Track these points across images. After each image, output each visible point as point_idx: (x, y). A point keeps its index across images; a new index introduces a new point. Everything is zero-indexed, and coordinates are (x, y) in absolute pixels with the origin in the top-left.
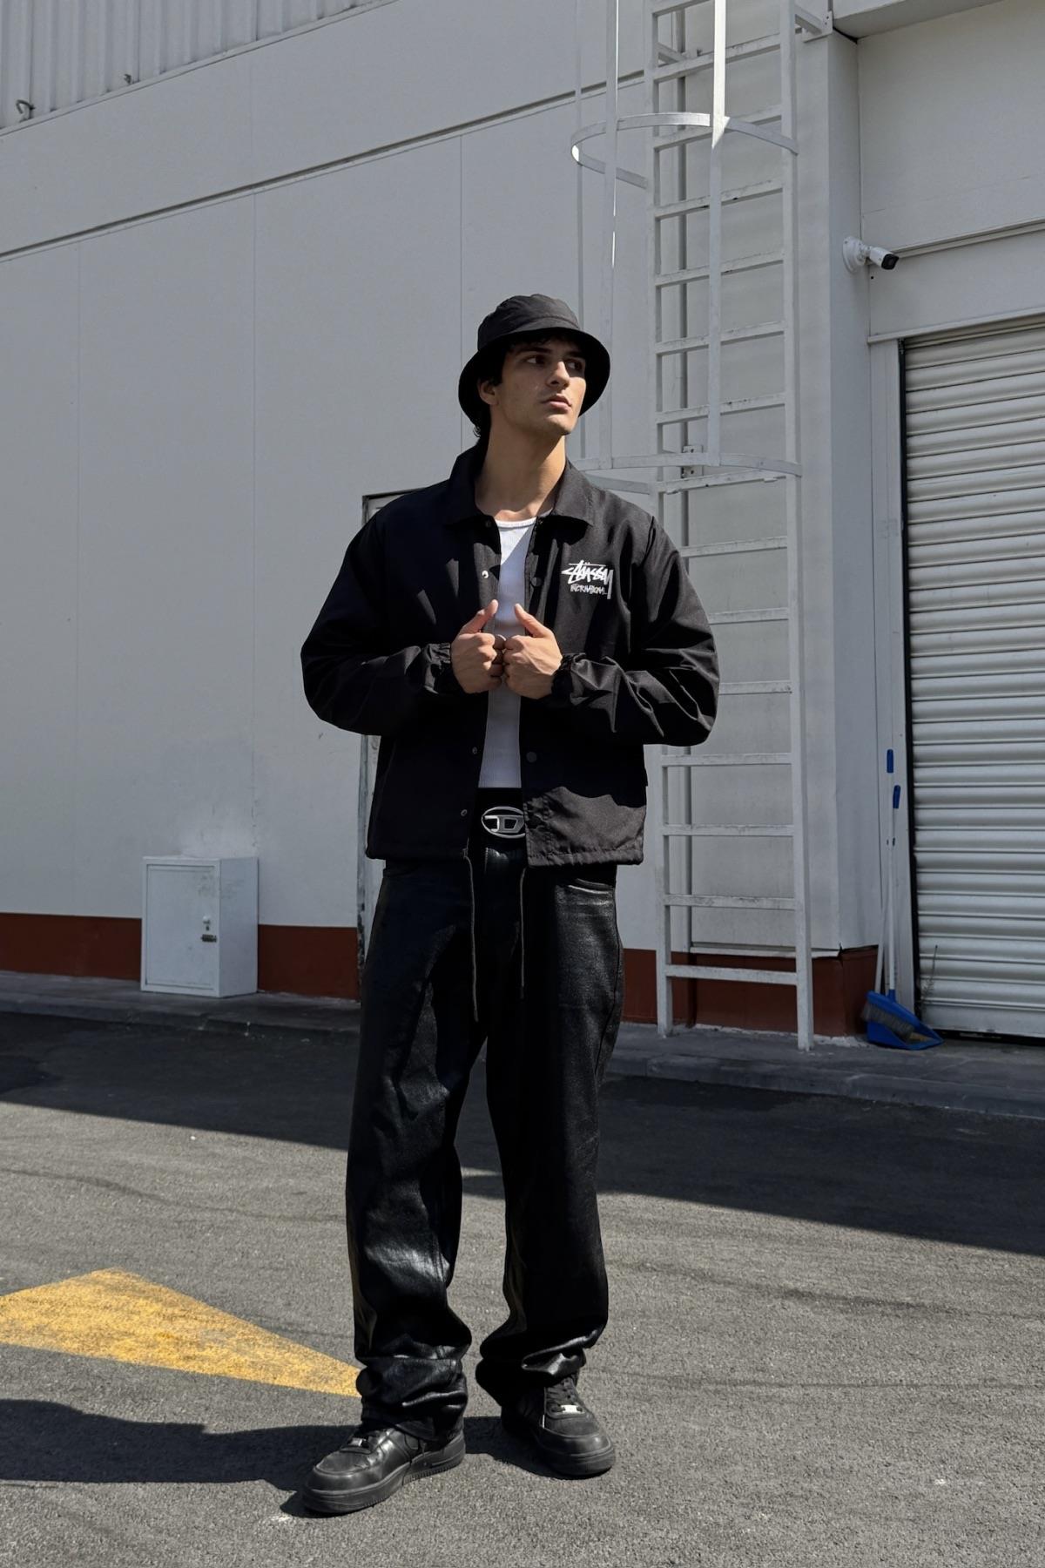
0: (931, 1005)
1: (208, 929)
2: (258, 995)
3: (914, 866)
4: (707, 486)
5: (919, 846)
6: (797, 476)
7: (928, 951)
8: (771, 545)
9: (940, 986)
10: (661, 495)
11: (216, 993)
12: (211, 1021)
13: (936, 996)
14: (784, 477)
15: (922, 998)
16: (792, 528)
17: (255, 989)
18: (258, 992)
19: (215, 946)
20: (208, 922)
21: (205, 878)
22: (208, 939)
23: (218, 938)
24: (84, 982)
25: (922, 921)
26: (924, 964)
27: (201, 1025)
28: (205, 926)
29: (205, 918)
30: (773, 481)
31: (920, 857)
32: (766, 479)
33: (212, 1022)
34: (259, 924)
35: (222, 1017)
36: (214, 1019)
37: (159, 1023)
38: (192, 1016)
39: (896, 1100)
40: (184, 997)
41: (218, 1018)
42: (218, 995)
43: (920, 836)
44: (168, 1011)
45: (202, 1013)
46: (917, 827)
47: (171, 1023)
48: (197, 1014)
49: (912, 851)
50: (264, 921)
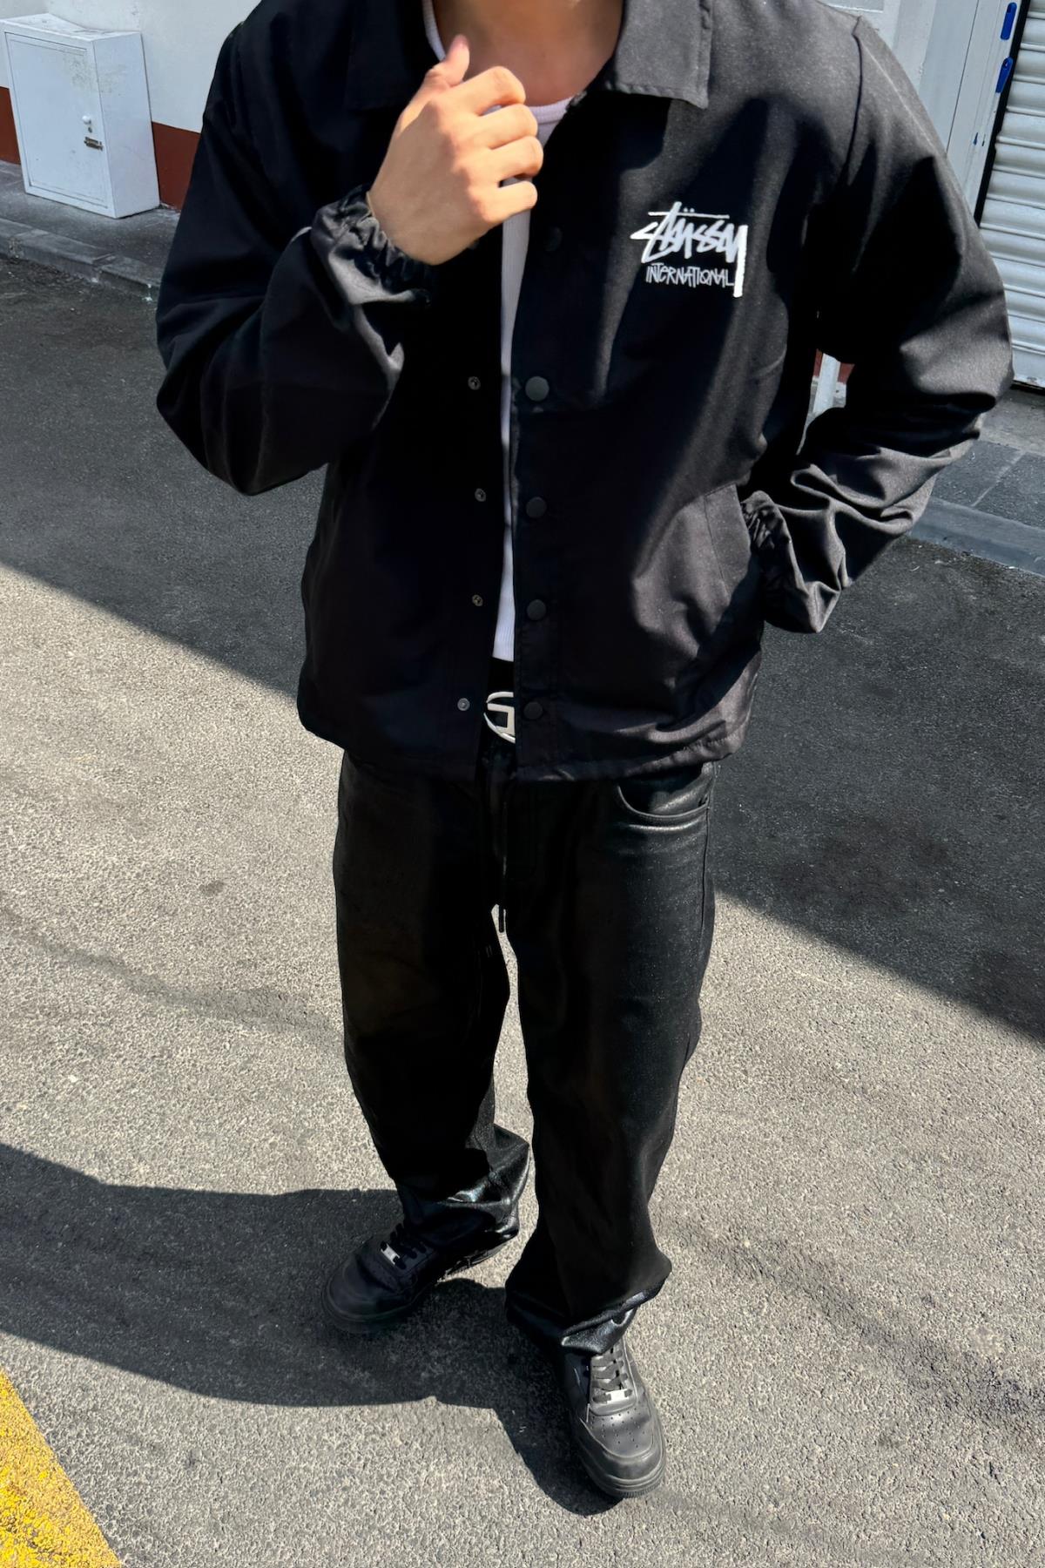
1: (90, 130)
2: (160, 213)
3: (992, 159)
5: (1005, 135)
11: (111, 212)
12: (103, 272)
17: (156, 201)
18: (160, 207)
19: (101, 157)
20: (89, 123)
21: (77, 63)
22: (92, 144)
23: (104, 145)
27: (95, 277)
28: (87, 127)
29: (85, 118)
31: (1002, 150)
33: (107, 275)
34: (153, 123)
35: (117, 270)
36: (109, 271)
37: (47, 263)
38: (84, 263)
39: (948, 545)
40: (75, 211)
41: (114, 272)
42: (115, 217)
43: (1010, 121)
44: (55, 250)
45: (94, 259)
46: (1008, 107)
47: (60, 266)
48: (89, 260)
49: (994, 141)
50: (156, 120)
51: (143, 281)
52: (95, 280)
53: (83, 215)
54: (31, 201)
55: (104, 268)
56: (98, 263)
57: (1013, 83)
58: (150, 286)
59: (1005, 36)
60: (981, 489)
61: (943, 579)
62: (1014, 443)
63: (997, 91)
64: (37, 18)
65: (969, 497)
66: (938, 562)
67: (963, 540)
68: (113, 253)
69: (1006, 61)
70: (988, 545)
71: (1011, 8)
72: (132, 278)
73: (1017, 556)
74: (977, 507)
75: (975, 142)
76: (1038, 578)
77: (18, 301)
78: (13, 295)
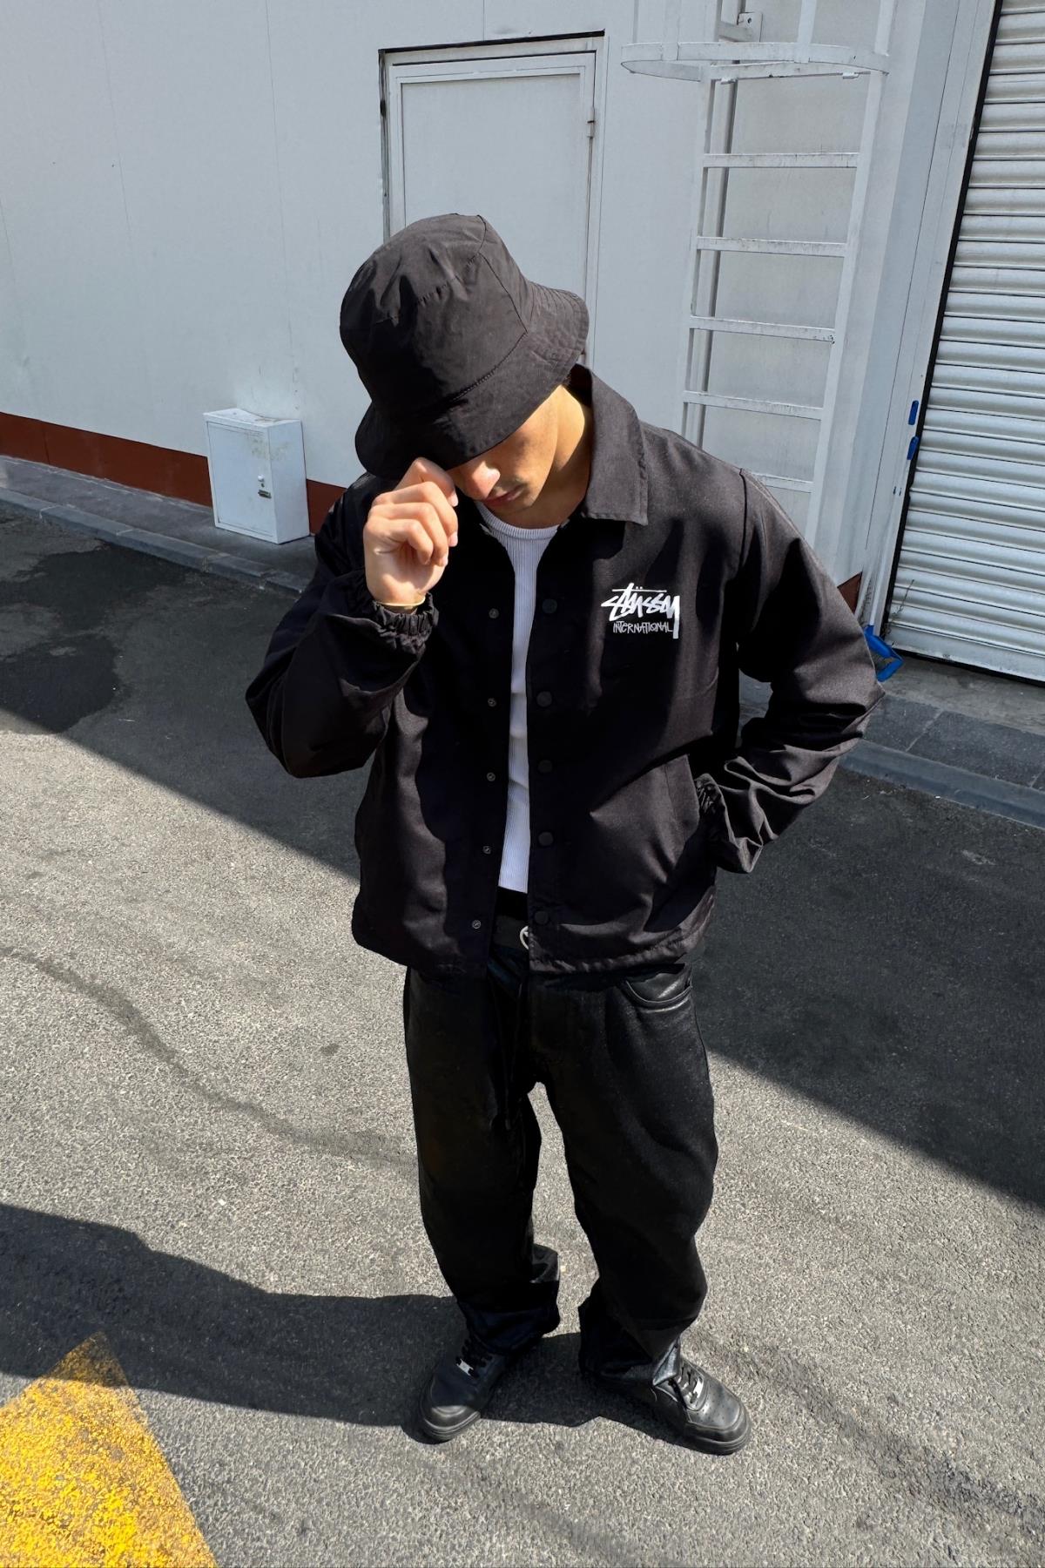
0: (896, 626)
1: (263, 485)
3: (907, 503)
4: (771, 76)
5: (916, 487)
6: (884, 73)
7: (904, 581)
8: (838, 162)
9: (908, 611)
10: (713, 82)
11: (275, 539)
13: (904, 620)
14: (868, 73)
15: (890, 620)
16: (867, 142)
17: (307, 532)
19: (270, 503)
20: (263, 480)
21: (256, 441)
22: (263, 494)
23: (272, 495)
24: (172, 502)
25: (903, 555)
26: (896, 591)
27: (262, 585)
28: (261, 483)
29: (260, 478)
30: (853, 78)
31: (914, 497)
32: (845, 75)
33: (269, 584)
34: (307, 480)
35: (278, 581)
36: (272, 581)
37: (228, 576)
38: (255, 576)
39: (888, 779)
40: (250, 539)
41: (276, 582)
42: (277, 542)
43: (918, 477)
44: (234, 567)
45: (262, 573)
46: (918, 468)
47: (237, 578)
48: (259, 575)
49: (908, 491)
50: (311, 478)
51: (296, 588)
52: (261, 588)
53: (255, 541)
54: (218, 532)
55: (268, 579)
56: (263, 576)
57: (920, 452)
58: (300, 592)
59: (911, 422)
60: (912, 738)
61: (887, 806)
62: (934, 703)
63: (908, 458)
64: (230, 411)
65: (902, 746)
66: (882, 792)
67: (900, 776)
68: (275, 569)
69: (913, 439)
70: (919, 780)
71: (915, 404)
72: (289, 586)
73: (943, 790)
74: (910, 751)
75: (894, 492)
76: (958, 805)
77: (205, 604)
78: (202, 599)
